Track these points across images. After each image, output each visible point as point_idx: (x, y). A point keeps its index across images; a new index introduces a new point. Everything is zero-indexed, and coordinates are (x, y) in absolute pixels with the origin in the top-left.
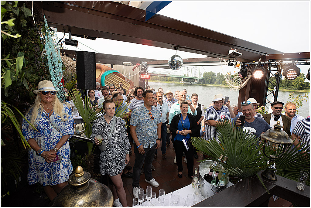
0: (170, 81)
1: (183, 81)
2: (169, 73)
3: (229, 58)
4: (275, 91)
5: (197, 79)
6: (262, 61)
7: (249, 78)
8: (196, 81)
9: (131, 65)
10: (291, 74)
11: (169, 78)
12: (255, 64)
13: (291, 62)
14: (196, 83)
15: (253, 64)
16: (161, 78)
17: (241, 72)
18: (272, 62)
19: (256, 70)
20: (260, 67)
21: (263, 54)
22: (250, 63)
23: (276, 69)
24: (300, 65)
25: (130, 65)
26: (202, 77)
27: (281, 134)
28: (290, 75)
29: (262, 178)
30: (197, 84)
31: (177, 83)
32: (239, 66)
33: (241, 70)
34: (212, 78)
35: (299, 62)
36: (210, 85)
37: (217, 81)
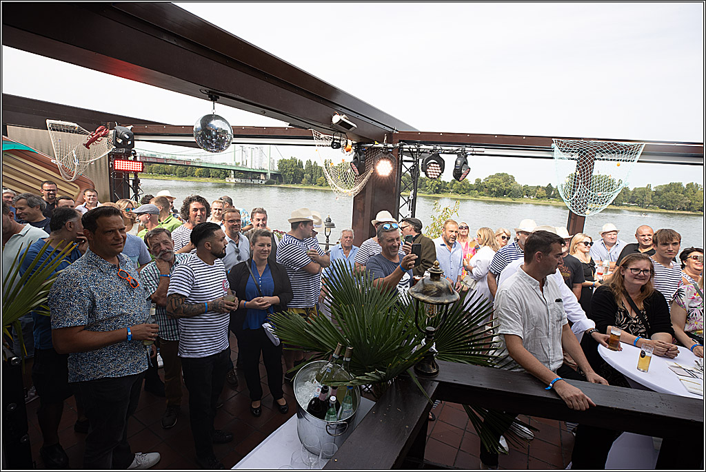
0: (200, 176)
1: (233, 176)
2: (199, 157)
3: (333, 132)
4: (411, 199)
5: (265, 174)
6: (388, 142)
7: (369, 174)
8: (262, 177)
9: (79, 132)
10: (433, 168)
11: (198, 170)
12: (377, 148)
13: (431, 147)
14: (264, 182)
15: (375, 148)
16: (177, 170)
17: (356, 161)
18: (404, 146)
19: (380, 159)
20: (386, 154)
21: (390, 130)
22: (369, 145)
23: (411, 159)
24: (444, 153)
25: (73, 132)
26: (276, 168)
27: (442, 285)
28: (431, 171)
29: (417, 374)
30: (266, 184)
31: (221, 181)
32: (350, 150)
33: (355, 158)
34: (297, 172)
35: (443, 148)
36: (292, 186)
37: (306, 178)
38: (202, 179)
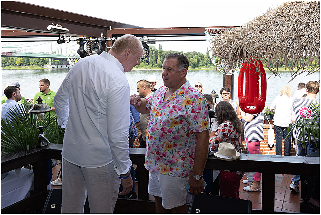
0: (21, 64)
1: (50, 63)
2: (19, 49)
11: (19, 59)
31: (39, 68)
38: (23, 67)
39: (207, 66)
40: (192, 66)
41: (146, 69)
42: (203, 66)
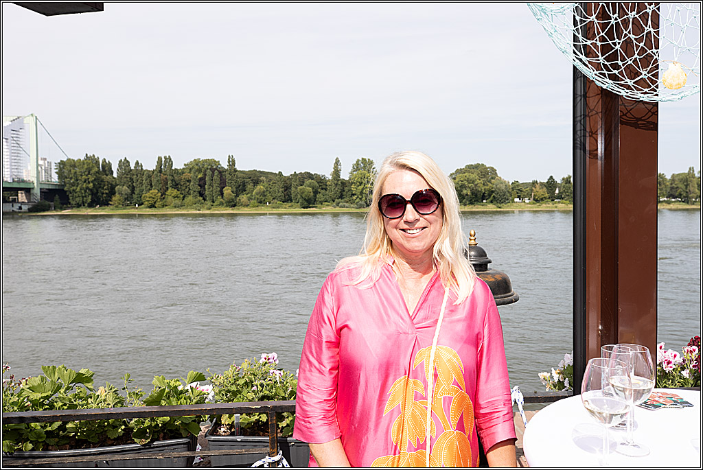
5: (28, 191)
8: (22, 197)
14: (25, 208)
26: (55, 178)
30: (30, 210)
34: (99, 183)
36: (90, 212)
37: (120, 194)
39: (334, 204)
40: (302, 204)
41: (199, 210)
42: (326, 203)
